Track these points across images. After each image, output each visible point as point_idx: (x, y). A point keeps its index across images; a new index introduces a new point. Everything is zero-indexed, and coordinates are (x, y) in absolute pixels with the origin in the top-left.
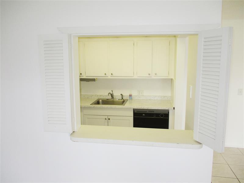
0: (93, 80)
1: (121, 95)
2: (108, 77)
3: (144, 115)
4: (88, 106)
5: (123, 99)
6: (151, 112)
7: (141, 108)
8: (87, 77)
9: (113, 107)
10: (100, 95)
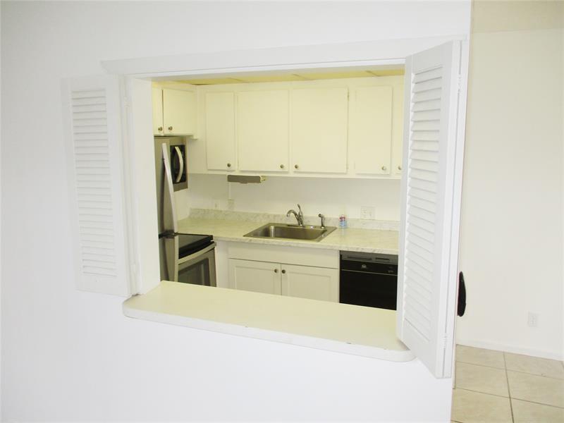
0: (256, 180)
1: (320, 216)
2: (287, 173)
3: (364, 267)
4: (237, 239)
5: (325, 225)
6: (383, 261)
7: (358, 249)
8: (242, 171)
9: (292, 245)
10: (275, 216)
